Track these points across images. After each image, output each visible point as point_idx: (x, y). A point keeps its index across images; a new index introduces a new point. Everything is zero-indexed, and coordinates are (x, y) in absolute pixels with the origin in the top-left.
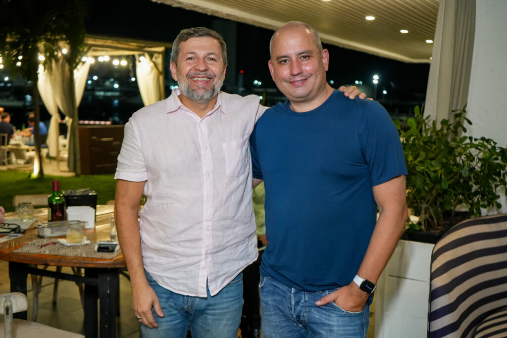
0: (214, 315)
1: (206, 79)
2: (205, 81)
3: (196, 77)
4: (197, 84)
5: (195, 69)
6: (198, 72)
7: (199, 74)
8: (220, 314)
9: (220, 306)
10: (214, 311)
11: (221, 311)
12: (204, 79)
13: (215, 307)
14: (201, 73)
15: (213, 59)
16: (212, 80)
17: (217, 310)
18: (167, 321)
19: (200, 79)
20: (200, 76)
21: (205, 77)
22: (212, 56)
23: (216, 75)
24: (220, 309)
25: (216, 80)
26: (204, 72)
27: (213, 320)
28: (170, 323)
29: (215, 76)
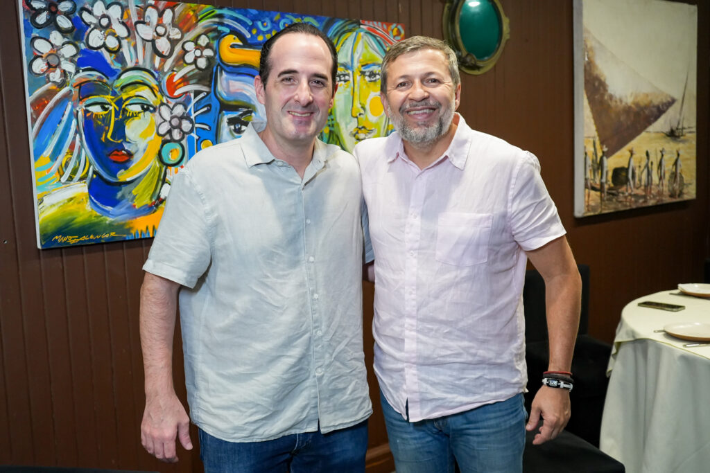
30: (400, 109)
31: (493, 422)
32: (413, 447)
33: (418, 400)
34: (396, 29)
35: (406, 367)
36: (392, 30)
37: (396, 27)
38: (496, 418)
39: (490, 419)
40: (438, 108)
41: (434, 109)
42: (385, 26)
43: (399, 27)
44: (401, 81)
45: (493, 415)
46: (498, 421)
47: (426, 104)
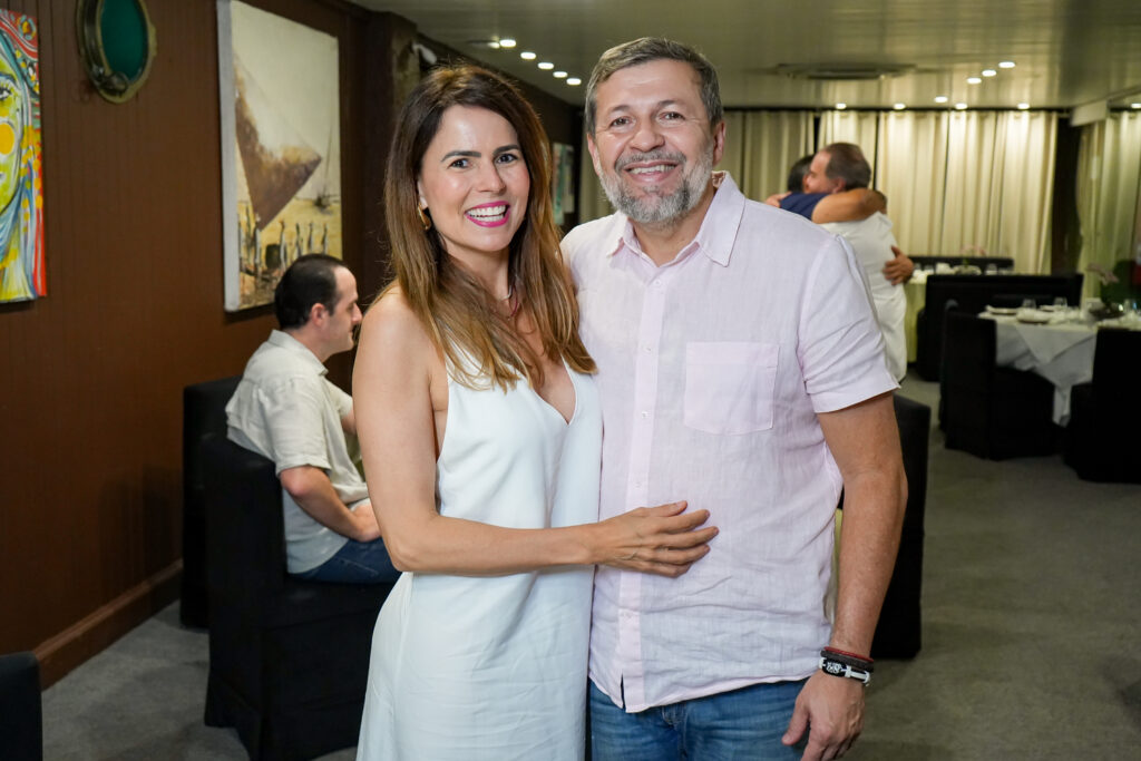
0: (736, 740)
1: (662, 168)
2: (660, 172)
3: (637, 167)
4: (642, 185)
5: (633, 148)
6: (639, 154)
7: (641, 160)
8: (754, 740)
9: (753, 721)
10: (737, 733)
11: (752, 733)
12: (658, 168)
13: (740, 722)
14: (646, 156)
15: (676, 116)
16: (679, 167)
17: (745, 729)
18: (624, 736)
19: (644, 170)
20: (644, 162)
21: (660, 164)
22: (672, 108)
23: (686, 153)
24: (750, 729)
25: (688, 166)
26: (653, 153)
27: (736, 752)
28: (631, 741)
29: (684, 157)
30: (615, 164)
31: (765, 719)
32: (619, 750)
33: (640, 673)
34: (26, 24)
35: (622, 615)
36: (22, 24)
37: (26, 20)
38: (770, 712)
39: (761, 713)
40: (681, 163)
41: (675, 166)
42: (13, 19)
43: (30, 20)
44: (619, 115)
45: (765, 707)
46: (773, 717)
47: (659, 157)
